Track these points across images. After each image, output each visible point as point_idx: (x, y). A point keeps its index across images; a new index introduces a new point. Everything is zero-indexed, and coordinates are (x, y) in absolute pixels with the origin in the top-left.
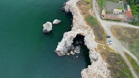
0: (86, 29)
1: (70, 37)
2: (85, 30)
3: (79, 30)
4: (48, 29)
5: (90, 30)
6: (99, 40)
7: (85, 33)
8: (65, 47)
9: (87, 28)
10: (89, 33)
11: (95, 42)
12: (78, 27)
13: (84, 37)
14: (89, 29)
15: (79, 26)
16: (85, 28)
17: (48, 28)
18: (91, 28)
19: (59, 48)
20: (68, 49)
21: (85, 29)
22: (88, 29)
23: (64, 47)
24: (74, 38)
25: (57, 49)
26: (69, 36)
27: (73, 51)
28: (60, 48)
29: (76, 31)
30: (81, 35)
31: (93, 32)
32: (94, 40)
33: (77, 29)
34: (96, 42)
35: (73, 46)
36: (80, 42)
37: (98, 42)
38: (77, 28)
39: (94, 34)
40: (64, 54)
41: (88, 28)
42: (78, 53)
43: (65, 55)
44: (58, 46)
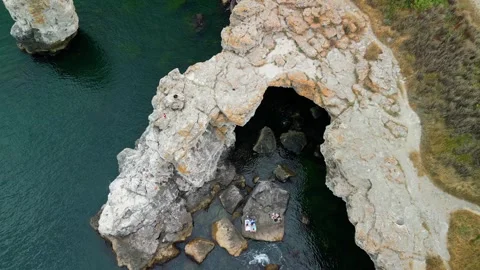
0: (343, 41)
1: (204, 120)
2: (334, 53)
3: (285, 46)
4: (43, 31)
5: (372, 55)
6: (462, 173)
7: (330, 82)
8: (170, 196)
9: (346, 30)
10: (370, 86)
11: (427, 182)
12: (273, 20)
13: (324, 118)
14: (369, 38)
15: (286, 11)
16: (331, 33)
17: (41, 21)
18: (382, 37)
19: (121, 213)
20: (192, 201)
21: (333, 43)
22: (361, 46)
23: (160, 197)
24: (238, 130)
25: (106, 224)
26: (194, 119)
27: (235, 216)
28: (129, 213)
29: (256, 57)
30: (302, 93)
31: (405, 73)
32: (413, 157)
33: (268, 41)
34: (438, 183)
35: (230, 174)
36: (284, 137)
37: (458, 184)
38: (267, 30)
39: (412, 100)
40: (167, 252)
41: (359, 30)
42: (270, 238)
43: (168, 260)
44: (116, 186)
